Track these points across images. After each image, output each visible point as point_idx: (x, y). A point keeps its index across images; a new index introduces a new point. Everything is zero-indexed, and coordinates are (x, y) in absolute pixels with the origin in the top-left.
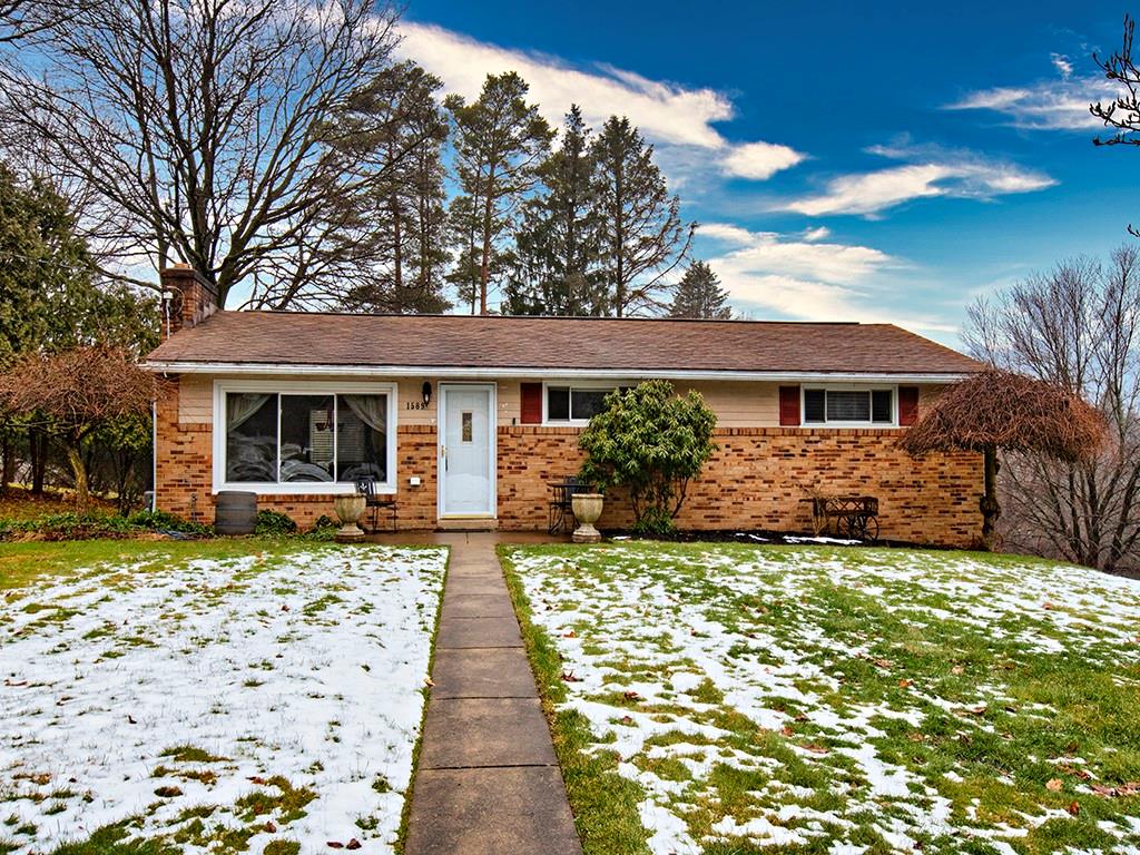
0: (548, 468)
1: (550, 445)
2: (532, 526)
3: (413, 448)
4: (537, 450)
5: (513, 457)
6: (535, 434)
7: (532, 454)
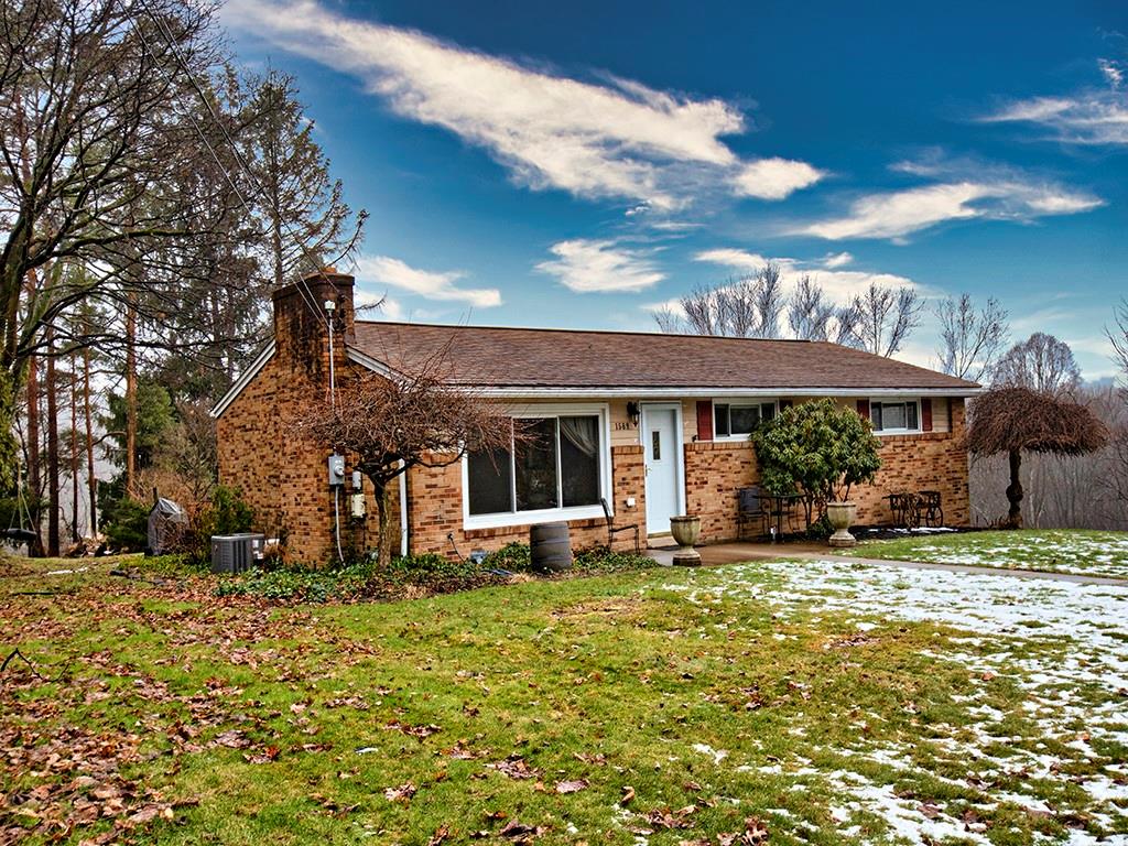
0: (721, 482)
1: (722, 460)
2: (713, 538)
3: (625, 469)
4: (713, 465)
5: (697, 473)
6: (713, 449)
7: (710, 469)
